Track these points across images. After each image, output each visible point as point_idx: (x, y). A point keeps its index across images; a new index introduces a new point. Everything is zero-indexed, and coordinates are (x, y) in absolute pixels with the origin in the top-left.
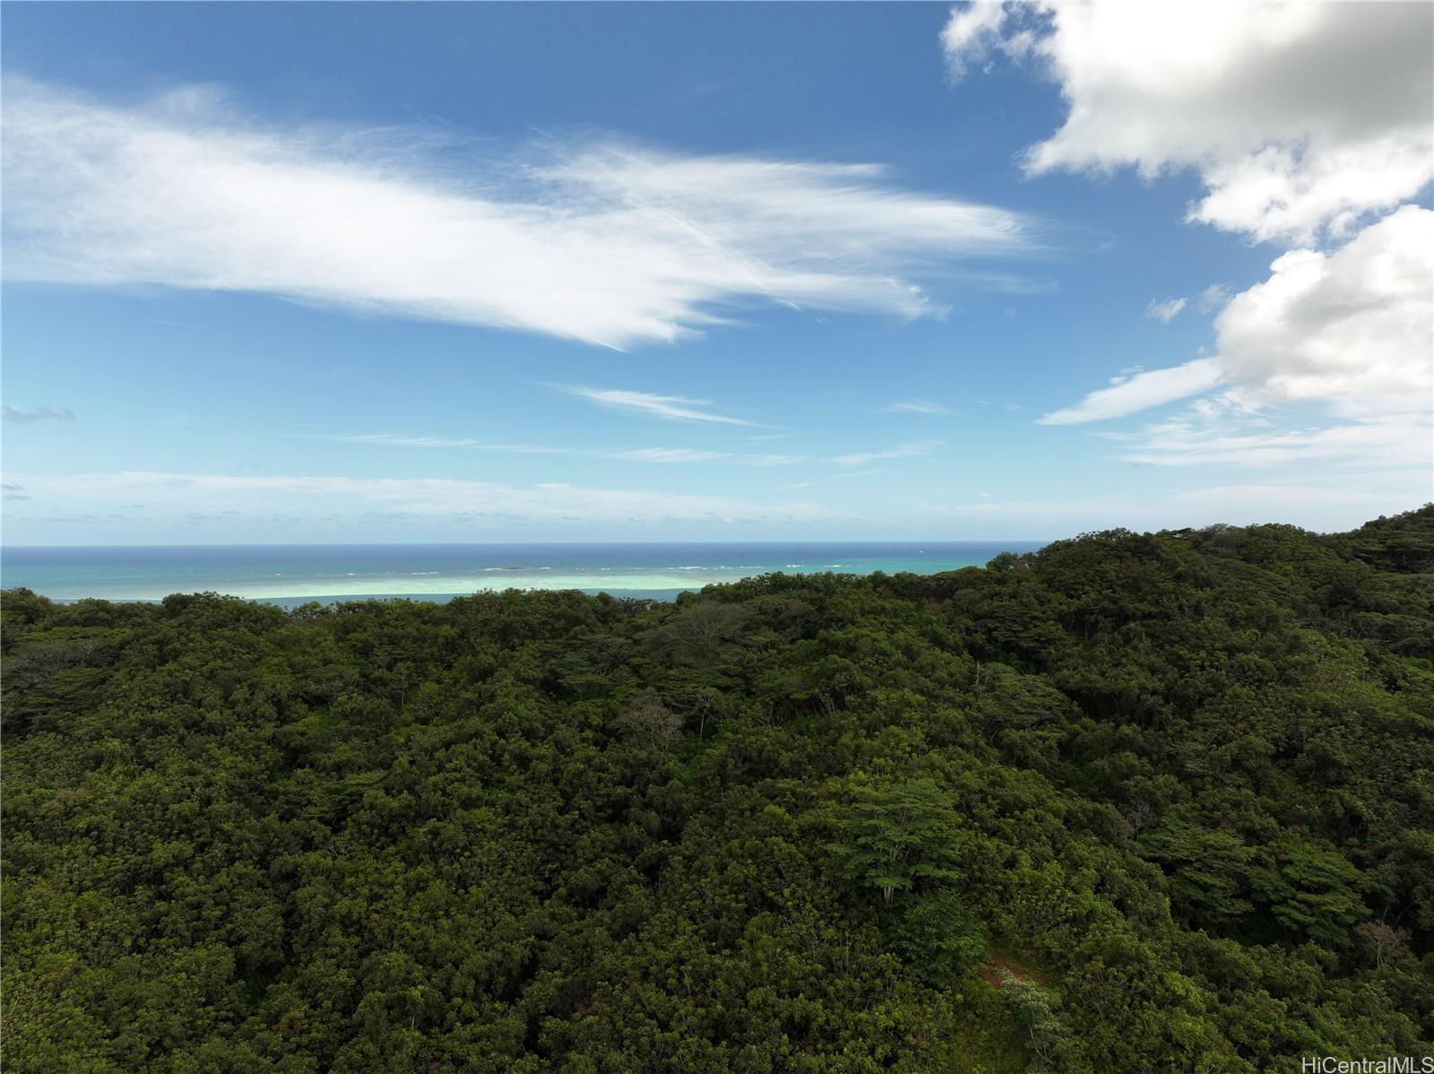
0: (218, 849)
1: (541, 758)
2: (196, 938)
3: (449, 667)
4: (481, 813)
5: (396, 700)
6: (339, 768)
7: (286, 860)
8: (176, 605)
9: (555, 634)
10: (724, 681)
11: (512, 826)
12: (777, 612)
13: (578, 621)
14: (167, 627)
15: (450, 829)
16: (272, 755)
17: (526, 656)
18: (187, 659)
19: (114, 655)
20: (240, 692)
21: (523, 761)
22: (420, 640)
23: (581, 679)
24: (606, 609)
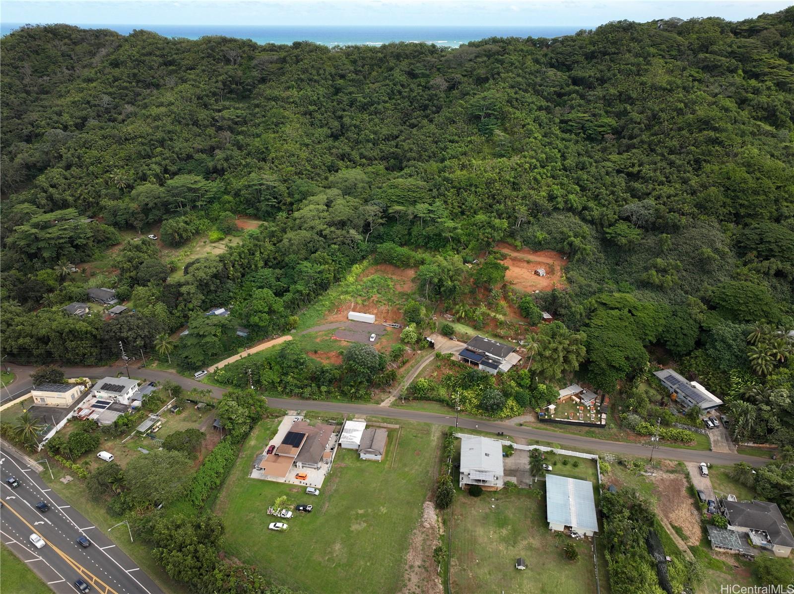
0: (323, 109)
1: (405, 92)
2: (321, 127)
3: (381, 68)
4: (387, 105)
5: (365, 77)
6: (350, 93)
7: (340, 113)
8: (297, 45)
9: (414, 57)
10: (465, 73)
11: (396, 108)
12: (490, 51)
13: (422, 53)
14: (296, 52)
15: (380, 107)
16: (332, 90)
17: (404, 65)
18: (306, 61)
19: (284, 60)
20: (321, 72)
21: (400, 93)
22: (372, 58)
23: (420, 71)
24: (433, 50)
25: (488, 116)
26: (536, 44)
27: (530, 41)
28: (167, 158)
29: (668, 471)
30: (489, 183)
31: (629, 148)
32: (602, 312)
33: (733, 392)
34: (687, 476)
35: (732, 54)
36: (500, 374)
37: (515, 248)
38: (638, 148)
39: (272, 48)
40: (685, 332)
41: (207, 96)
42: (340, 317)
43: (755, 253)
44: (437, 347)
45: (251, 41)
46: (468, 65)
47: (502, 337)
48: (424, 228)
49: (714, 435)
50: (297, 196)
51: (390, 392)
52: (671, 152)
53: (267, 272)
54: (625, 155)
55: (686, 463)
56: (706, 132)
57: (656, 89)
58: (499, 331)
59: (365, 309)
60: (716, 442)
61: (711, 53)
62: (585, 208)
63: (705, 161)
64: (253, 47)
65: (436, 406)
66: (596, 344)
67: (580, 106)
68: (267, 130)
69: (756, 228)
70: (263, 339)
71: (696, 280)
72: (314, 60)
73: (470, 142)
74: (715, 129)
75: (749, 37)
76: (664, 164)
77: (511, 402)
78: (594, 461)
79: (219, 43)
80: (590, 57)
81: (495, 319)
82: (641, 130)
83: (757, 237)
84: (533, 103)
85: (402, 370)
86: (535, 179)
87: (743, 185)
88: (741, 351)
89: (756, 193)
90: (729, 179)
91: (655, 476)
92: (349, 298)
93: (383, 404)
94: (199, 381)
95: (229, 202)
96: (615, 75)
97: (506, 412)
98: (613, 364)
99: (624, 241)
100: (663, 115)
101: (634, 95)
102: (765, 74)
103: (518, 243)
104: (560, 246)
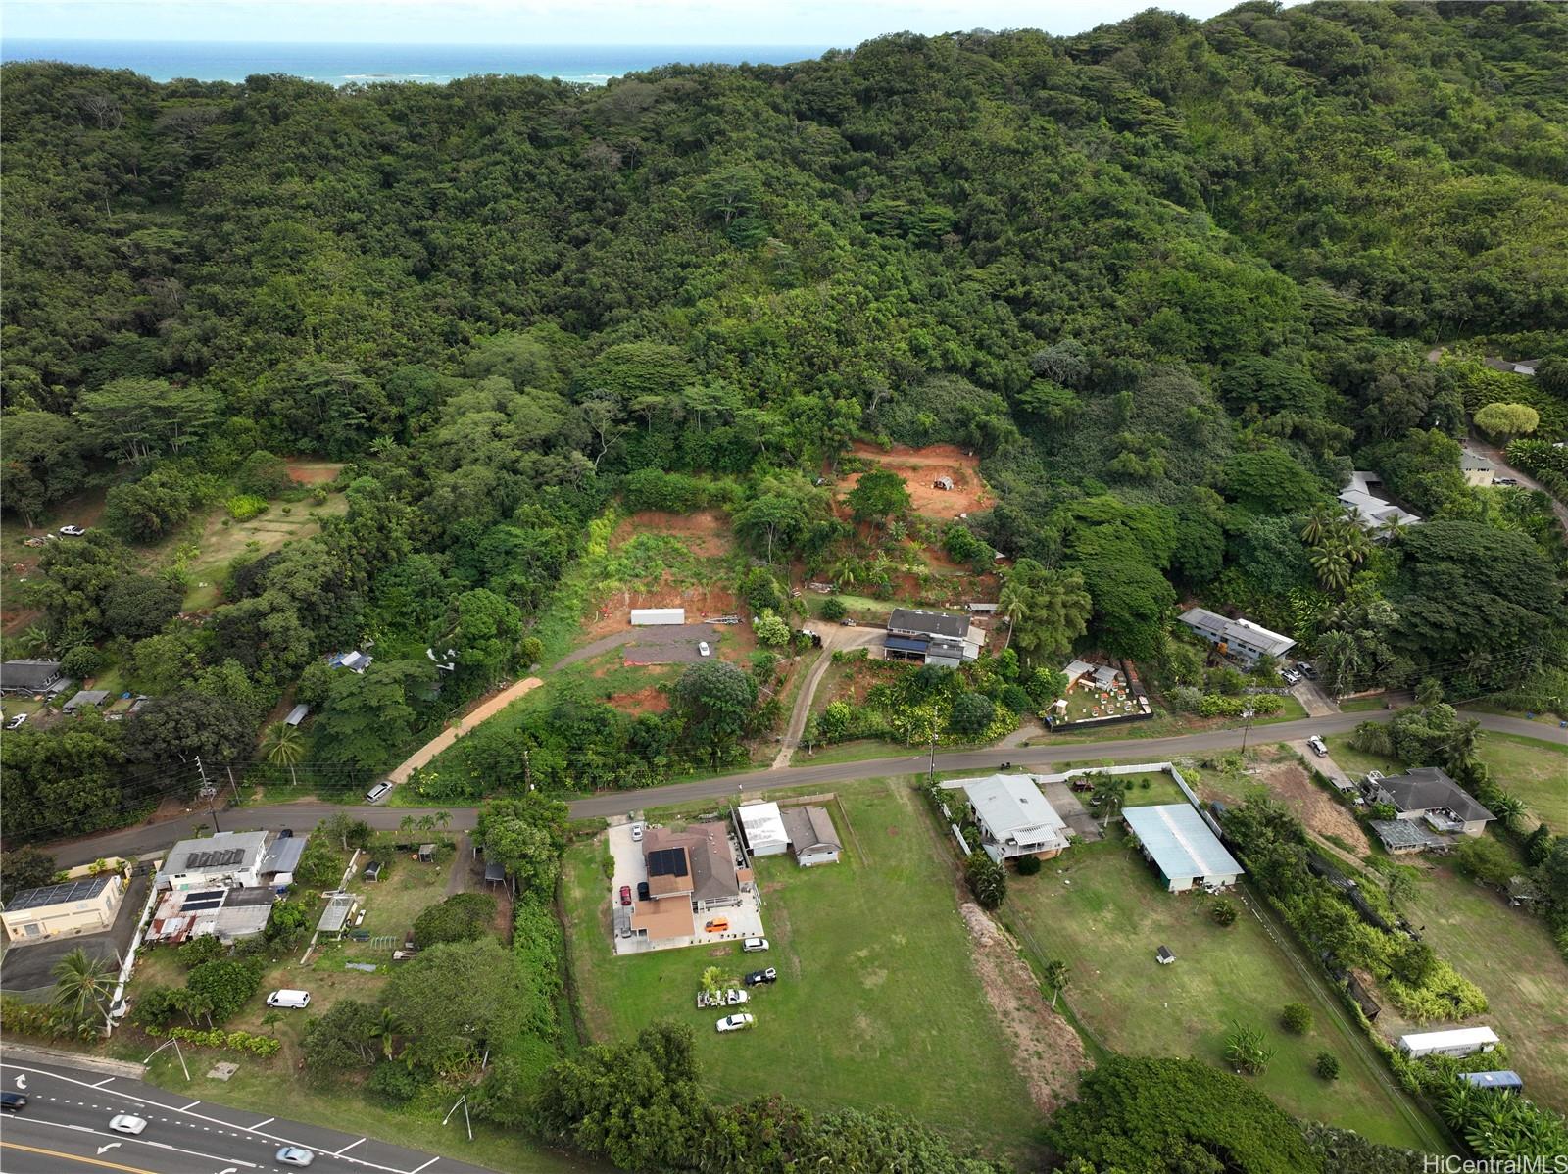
0: (378, 218)
1: (541, 175)
2: (388, 255)
3: (463, 128)
4: (514, 202)
6: (423, 182)
7: (414, 225)
8: (258, 83)
9: (529, 105)
10: (644, 134)
12: (676, 90)
14: (263, 97)
15: (502, 206)
16: (378, 176)
17: (515, 120)
18: (297, 117)
19: (239, 117)
20: (343, 140)
21: (532, 177)
22: (438, 109)
23: (555, 133)
24: (561, 91)
25: (742, 212)
26: (762, 76)
27: (745, 69)
28: (44, 348)
29: (1273, 761)
30: (792, 337)
31: (992, 256)
32: (1085, 531)
33: (1302, 624)
34: (1301, 761)
35: (1084, 91)
36: (966, 667)
37: (881, 448)
38: (1006, 255)
39: (190, 90)
40: (1209, 542)
41: (75, 200)
42: (613, 623)
43: (1256, 405)
44: (825, 643)
45: (133, 74)
46: (647, 118)
47: (932, 605)
48: (707, 433)
49: (1303, 693)
50: (413, 401)
51: (778, 741)
52: (1065, 258)
53: (422, 560)
54: (993, 268)
55: (1289, 743)
56: (1108, 221)
57: (998, 150)
58: (924, 594)
59: (655, 600)
60: (1308, 702)
61: (1052, 89)
62: (976, 364)
63: (1123, 267)
64: (143, 86)
65: (872, 746)
66: (1104, 585)
67: (882, 186)
68: (274, 266)
69: (1245, 367)
70: (481, 695)
71: (1185, 461)
72: (315, 116)
73: (724, 263)
74: (1119, 214)
75: (1096, 62)
76: (1061, 278)
77: (1000, 710)
78: (1166, 772)
79: (57, 79)
80: (866, 98)
81: (910, 575)
82: (1001, 221)
83: (1252, 380)
84: (807, 184)
85: (783, 697)
86: (876, 320)
87: (1208, 300)
88: (1297, 557)
89: (1228, 311)
90: (1180, 292)
91: (1261, 772)
92: (617, 584)
93: (776, 765)
94: (384, 806)
95: (247, 430)
96: (925, 131)
97: (996, 728)
98: (1142, 610)
99: (1058, 411)
100: (1031, 196)
101: (969, 164)
102: (1142, 124)
103: (884, 438)
104: (962, 433)
